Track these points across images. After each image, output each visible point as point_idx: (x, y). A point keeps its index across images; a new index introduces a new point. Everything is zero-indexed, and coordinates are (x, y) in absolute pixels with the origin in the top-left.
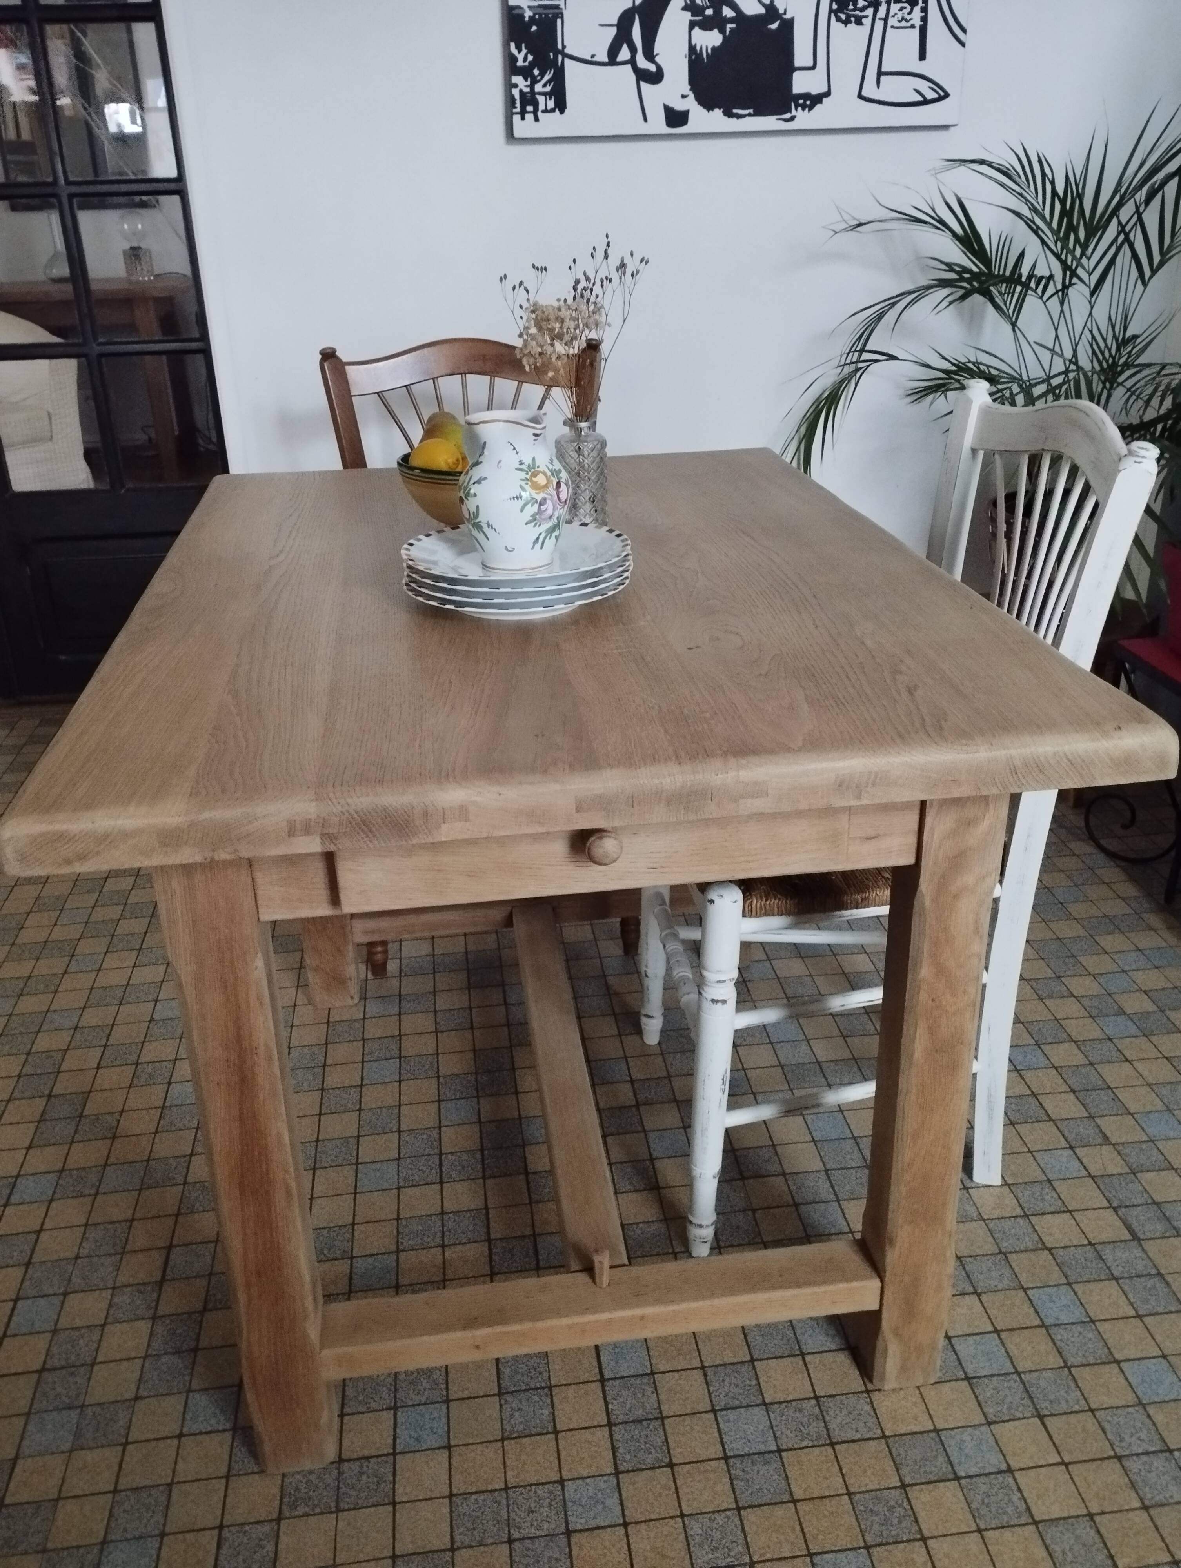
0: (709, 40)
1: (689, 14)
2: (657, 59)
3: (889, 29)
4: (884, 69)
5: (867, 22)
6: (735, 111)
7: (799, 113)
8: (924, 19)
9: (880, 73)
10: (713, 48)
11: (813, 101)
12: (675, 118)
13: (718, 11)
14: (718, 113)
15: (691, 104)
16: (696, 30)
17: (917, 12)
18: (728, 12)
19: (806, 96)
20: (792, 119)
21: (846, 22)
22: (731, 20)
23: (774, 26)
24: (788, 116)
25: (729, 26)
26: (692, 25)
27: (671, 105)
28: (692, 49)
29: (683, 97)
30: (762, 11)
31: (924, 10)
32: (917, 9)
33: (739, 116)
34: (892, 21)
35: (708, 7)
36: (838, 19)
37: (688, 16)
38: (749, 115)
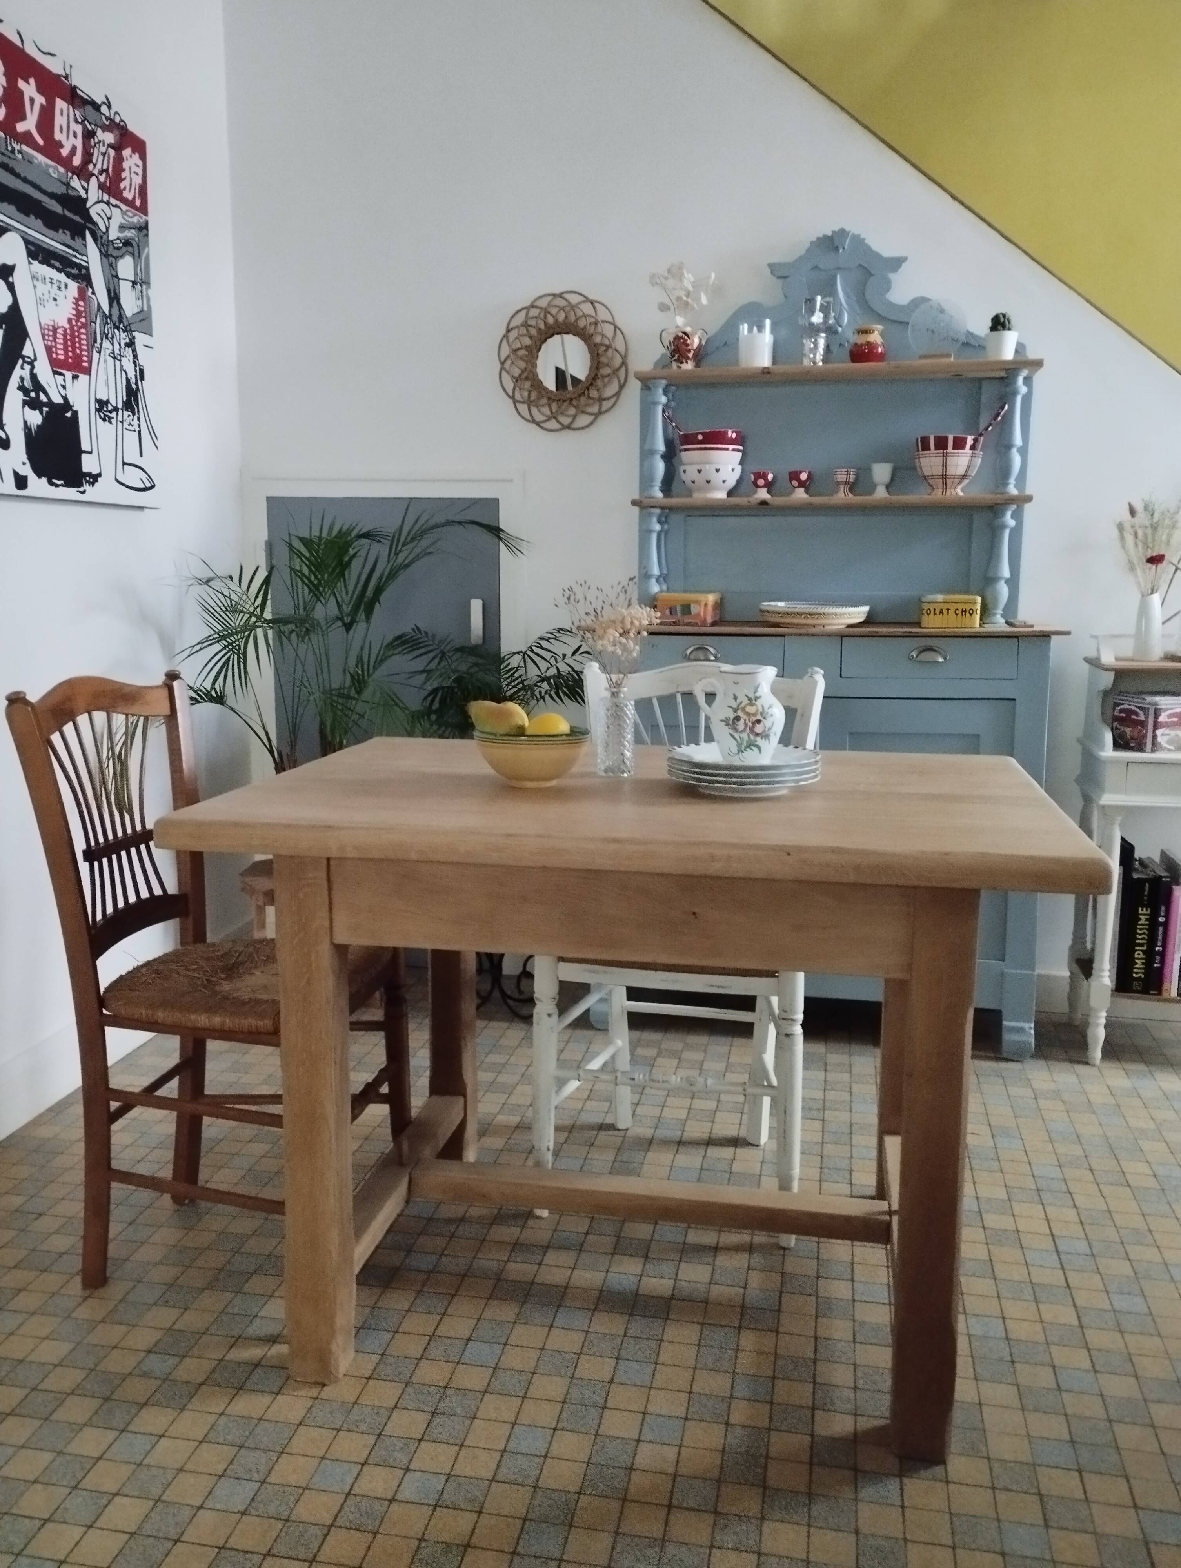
0: (35, 418)
1: (21, 393)
2: (5, 428)
3: (125, 431)
4: (125, 461)
5: (114, 421)
6: (54, 481)
7: (86, 487)
8: (139, 426)
9: (124, 464)
10: (38, 426)
11: (94, 478)
12: (21, 482)
13: (38, 396)
14: (44, 480)
15: (26, 470)
16: (27, 407)
17: (136, 422)
18: (43, 398)
19: (89, 474)
20: (83, 492)
21: (104, 420)
22: (45, 405)
23: (69, 415)
24: (81, 489)
25: (45, 409)
26: (25, 403)
27: (17, 470)
28: (25, 422)
29: (24, 464)
30: (61, 401)
31: (139, 419)
32: (136, 418)
33: (57, 486)
34: (126, 425)
35: (32, 391)
36: (101, 418)
37: (20, 395)
38: (62, 485)
